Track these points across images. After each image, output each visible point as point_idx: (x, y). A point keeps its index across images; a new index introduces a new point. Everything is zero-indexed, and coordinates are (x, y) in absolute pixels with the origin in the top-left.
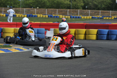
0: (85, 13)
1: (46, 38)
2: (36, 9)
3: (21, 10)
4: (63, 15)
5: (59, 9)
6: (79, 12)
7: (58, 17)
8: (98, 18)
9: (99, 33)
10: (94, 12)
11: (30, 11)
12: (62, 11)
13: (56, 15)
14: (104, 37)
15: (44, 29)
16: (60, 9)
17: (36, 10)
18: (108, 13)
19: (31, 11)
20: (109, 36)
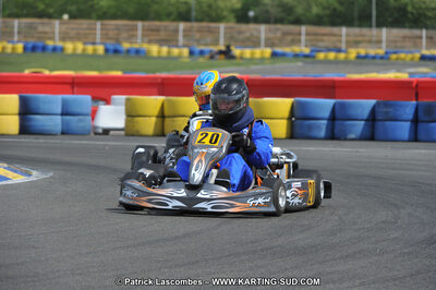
0: (248, 39)
1: (96, 134)
2: (57, 22)
3: (1, 25)
4: (161, 45)
5: (146, 23)
6: (225, 33)
7: (144, 52)
8: (296, 56)
9: (297, 113)
10: (279, 34)
11: (35, 28)
12: (158, 30)
13: (136, 46)
14: (319, 127)
15: (89, 97)
16: (151, 23)
17: (57, 26)
18: (334, 35)
19: (40, 29)
20: (337, 122)
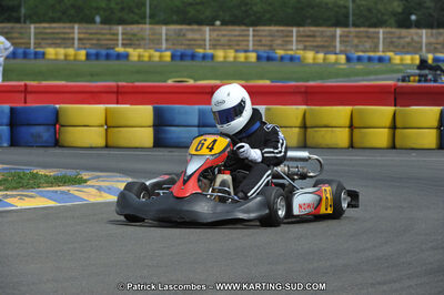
0: (409, 44)
2: (207, 28)
3: (148, 32)
4: (317, 52)
5: (301, 29)
6: (384, 38)
7: (299, 58)
10: (441, 39)
11: (184, 35)
12: (314, 36)
13: (290, 53)
16: (307, 29)
17: (208, 33)
19: (190, 36)
